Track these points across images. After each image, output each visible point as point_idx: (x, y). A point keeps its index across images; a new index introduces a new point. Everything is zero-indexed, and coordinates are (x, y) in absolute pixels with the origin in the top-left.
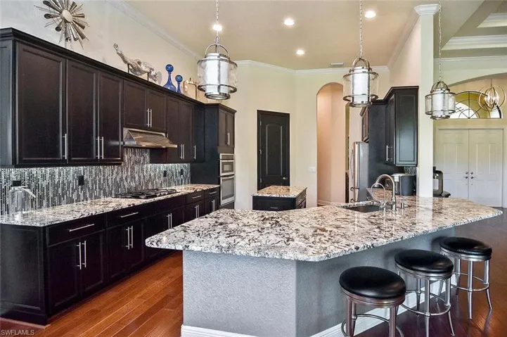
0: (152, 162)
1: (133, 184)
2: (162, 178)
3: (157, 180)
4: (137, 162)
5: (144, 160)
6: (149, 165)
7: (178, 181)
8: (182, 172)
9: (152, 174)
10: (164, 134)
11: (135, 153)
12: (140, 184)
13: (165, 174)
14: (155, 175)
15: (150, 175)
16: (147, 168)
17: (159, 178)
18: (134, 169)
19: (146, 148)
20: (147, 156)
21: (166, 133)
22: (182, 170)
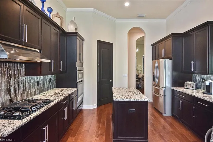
0: (27, 74)
1: (8, 97)
2: (36, 87)
3: (32, 89)
4: (12, 76)
5: (20, 73)
6: (24, 78)
7: (48, 87)
8: (50, 81)
9: (27, 85)
10: (38, 51)
11: (10, 68)
12: (15, 96)
13: (38, 83)
14: (30, 85)
15: (25, 86)
16: (23, 80)
17: (33, 87)
18: (9, 83)
19: (21, 63)
20: (23, 69)
21: (40, 50)
22: (50, 79)
